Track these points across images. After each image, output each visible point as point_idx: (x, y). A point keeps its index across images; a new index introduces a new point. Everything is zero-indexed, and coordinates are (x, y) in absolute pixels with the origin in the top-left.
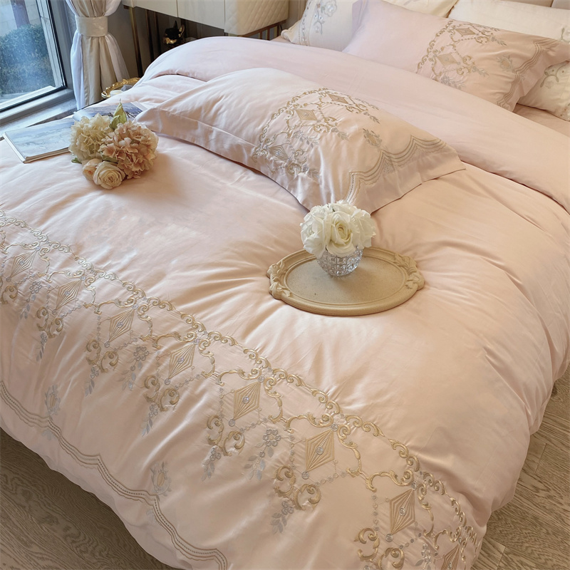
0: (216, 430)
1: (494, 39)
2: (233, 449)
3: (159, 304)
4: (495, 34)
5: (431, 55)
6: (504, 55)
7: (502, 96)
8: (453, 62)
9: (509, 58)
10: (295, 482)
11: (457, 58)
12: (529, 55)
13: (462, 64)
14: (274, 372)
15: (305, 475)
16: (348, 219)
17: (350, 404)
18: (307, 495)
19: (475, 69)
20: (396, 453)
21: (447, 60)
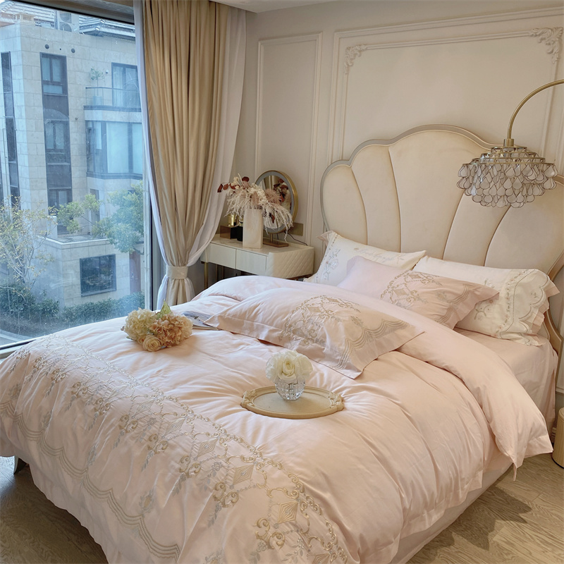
0: (186, 463)
1: (433, 281)
2: (193, 473)
3: (170, 398)
4: (435, 278)
5: (390, 289)
6: (440, 291)
7: (439, 317)
8: (405, 294)
9: (444, 293)
10: (225, 491)
11: (407, 292)
12: (460, 292)
13: (410, 295)
14: (228, 436)
15: (232, 487)
16: (293, 358)
17: (268, 453)
18: (230, 498)
19: (419, 299)
20: (290, 479)
21: (401, 293)
